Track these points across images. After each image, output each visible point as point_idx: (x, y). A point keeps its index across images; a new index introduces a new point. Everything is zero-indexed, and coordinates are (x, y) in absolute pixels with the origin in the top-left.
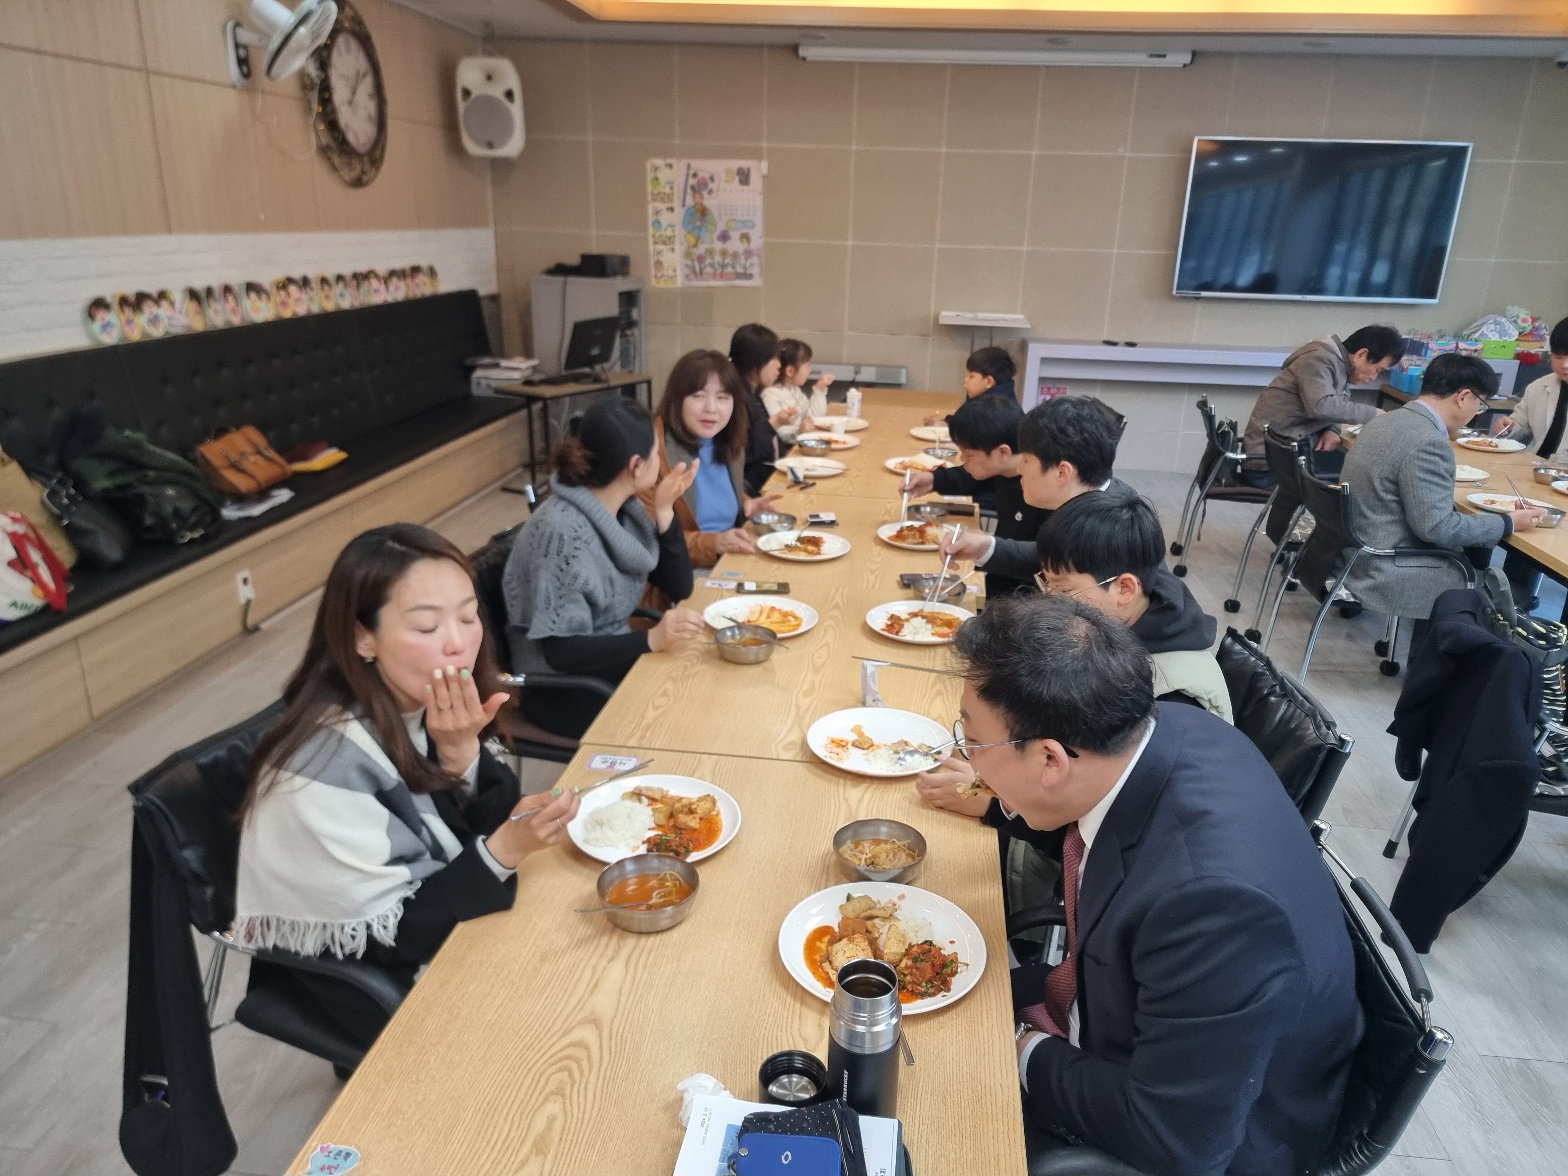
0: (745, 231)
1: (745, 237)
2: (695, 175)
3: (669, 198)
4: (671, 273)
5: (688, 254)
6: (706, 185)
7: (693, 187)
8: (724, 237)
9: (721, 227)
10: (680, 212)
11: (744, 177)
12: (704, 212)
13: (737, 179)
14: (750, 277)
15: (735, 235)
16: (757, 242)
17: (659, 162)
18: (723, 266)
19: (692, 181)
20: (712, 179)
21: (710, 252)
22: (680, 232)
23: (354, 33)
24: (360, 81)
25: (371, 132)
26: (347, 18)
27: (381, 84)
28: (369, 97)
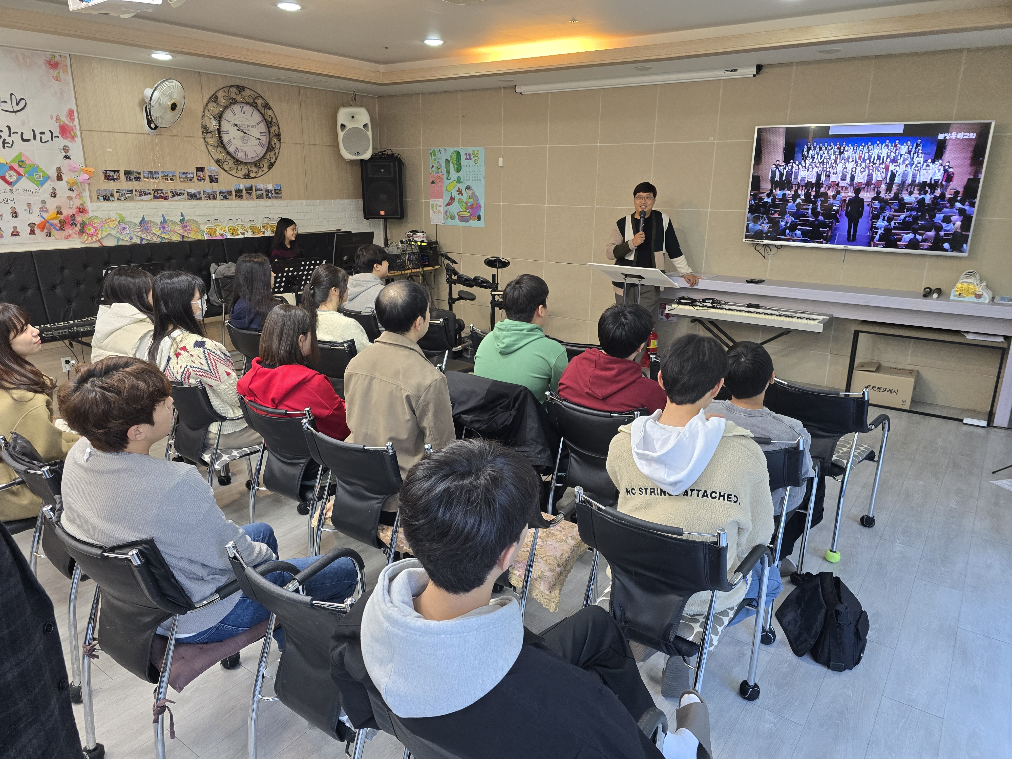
23: (248, 104)
24: (253, 127)
25: (261, 151)
26: (242, 97)
27: (271, 127)
28: (261, 134)
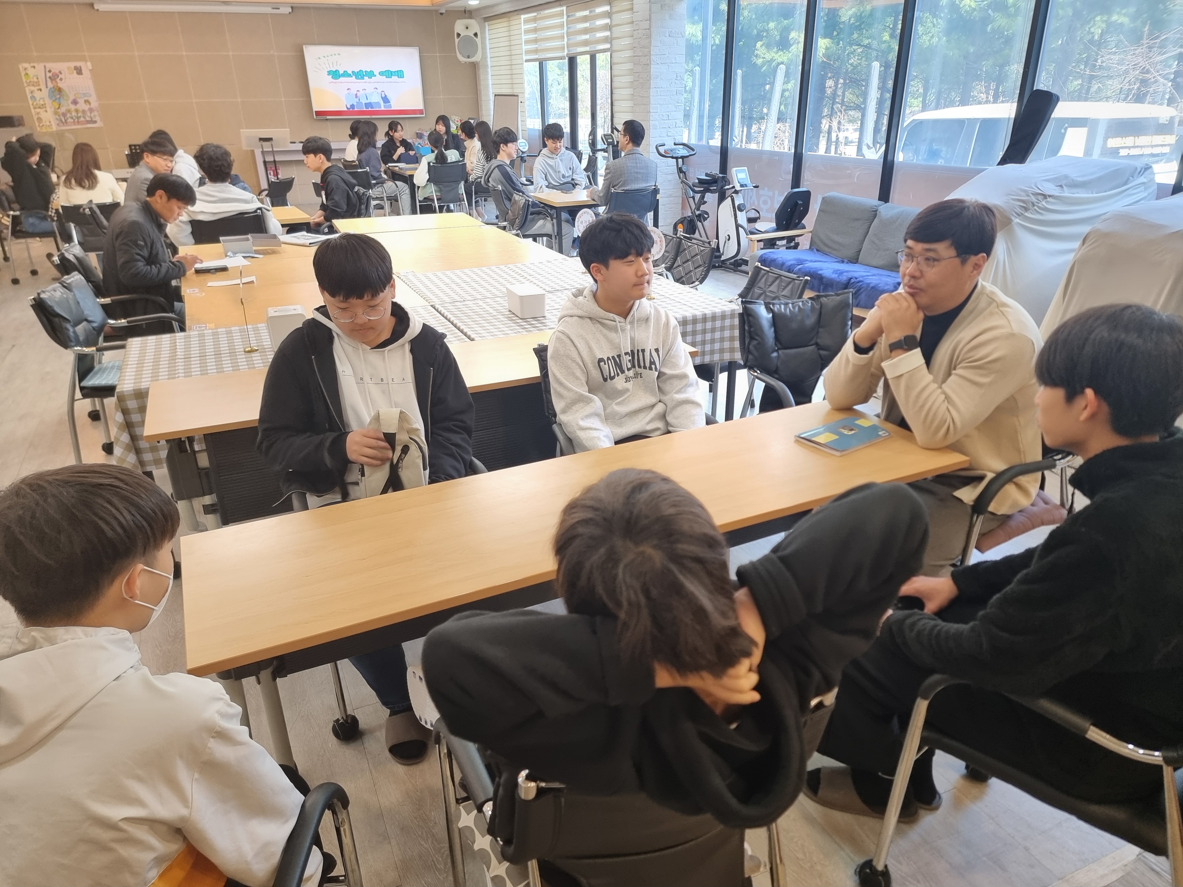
0: (86, 98)
1: (87, 102)
2: (50, 71)
3: (38, 84)
4: (48, 123)
5: (56, 113)
6: (59, 76)
7: (50, 78)
8: (75, 102)
9: (72, 98)
10: (45, 91)
11: (79, 71)
12: (60, 90)
13: (75, 72)
14: (96, 123)
15: (81, 101)
16: (94, 104)
17: (26, 65)
18: (78, 118)
19: (49, 74)
20: (60, 73)
21: (69, 111)
22: (48, 102)
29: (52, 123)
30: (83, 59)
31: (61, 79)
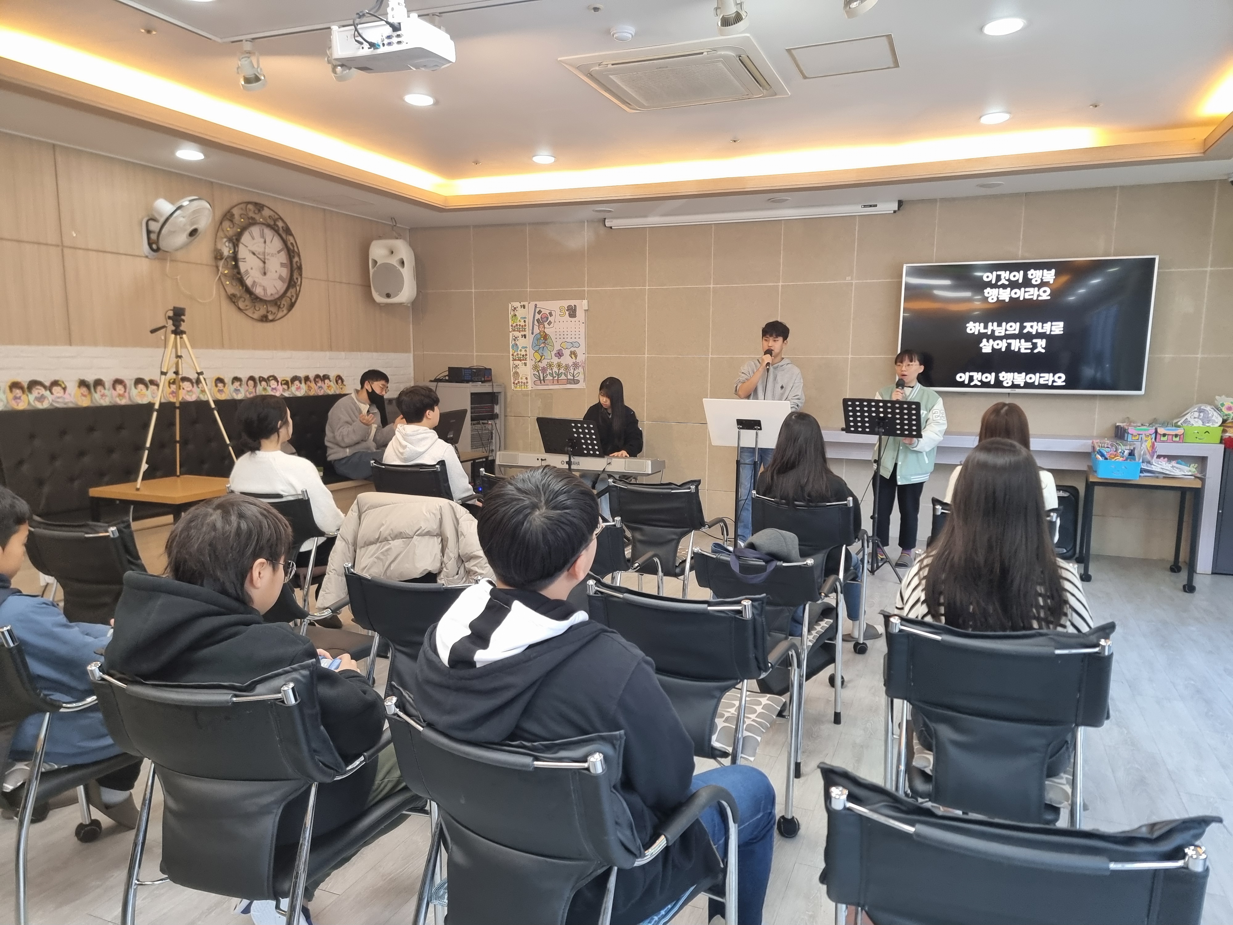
0: (572, 349)
1: (573, 354)
3: (523, 328)
4: (524, 380)
5: (535, 367)
6: (548, 318)
7: (538, 320)
8: (559, 354)
9: (557, 347)
10: (530, 338)
11: (572, 312)
12: (545, 337)
13: (567, 313)
14: (577, 382)
15: (566, 353)
16: (581, 358)
17: (517, 304)
18: (559, 375)
19: (538, 316)
20: (551, 314)
21: (550, 365)
22: (530, 352)
23: (268, 226)
24: (273, 255)
25: (281, 287)
26: (262, 217)
27: (294, 257)
28: (282, 265)
29: (529, 380)
30: (580, 296)
31: (550, 323)
